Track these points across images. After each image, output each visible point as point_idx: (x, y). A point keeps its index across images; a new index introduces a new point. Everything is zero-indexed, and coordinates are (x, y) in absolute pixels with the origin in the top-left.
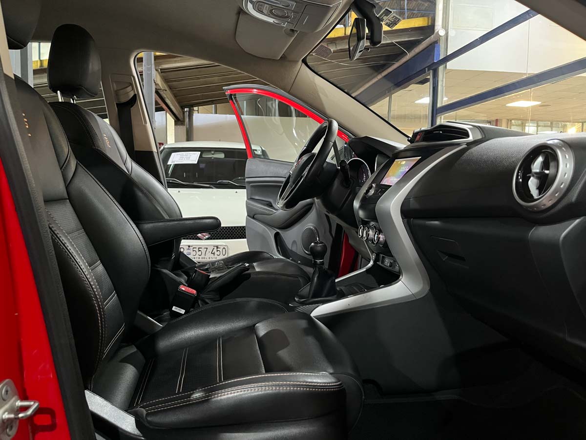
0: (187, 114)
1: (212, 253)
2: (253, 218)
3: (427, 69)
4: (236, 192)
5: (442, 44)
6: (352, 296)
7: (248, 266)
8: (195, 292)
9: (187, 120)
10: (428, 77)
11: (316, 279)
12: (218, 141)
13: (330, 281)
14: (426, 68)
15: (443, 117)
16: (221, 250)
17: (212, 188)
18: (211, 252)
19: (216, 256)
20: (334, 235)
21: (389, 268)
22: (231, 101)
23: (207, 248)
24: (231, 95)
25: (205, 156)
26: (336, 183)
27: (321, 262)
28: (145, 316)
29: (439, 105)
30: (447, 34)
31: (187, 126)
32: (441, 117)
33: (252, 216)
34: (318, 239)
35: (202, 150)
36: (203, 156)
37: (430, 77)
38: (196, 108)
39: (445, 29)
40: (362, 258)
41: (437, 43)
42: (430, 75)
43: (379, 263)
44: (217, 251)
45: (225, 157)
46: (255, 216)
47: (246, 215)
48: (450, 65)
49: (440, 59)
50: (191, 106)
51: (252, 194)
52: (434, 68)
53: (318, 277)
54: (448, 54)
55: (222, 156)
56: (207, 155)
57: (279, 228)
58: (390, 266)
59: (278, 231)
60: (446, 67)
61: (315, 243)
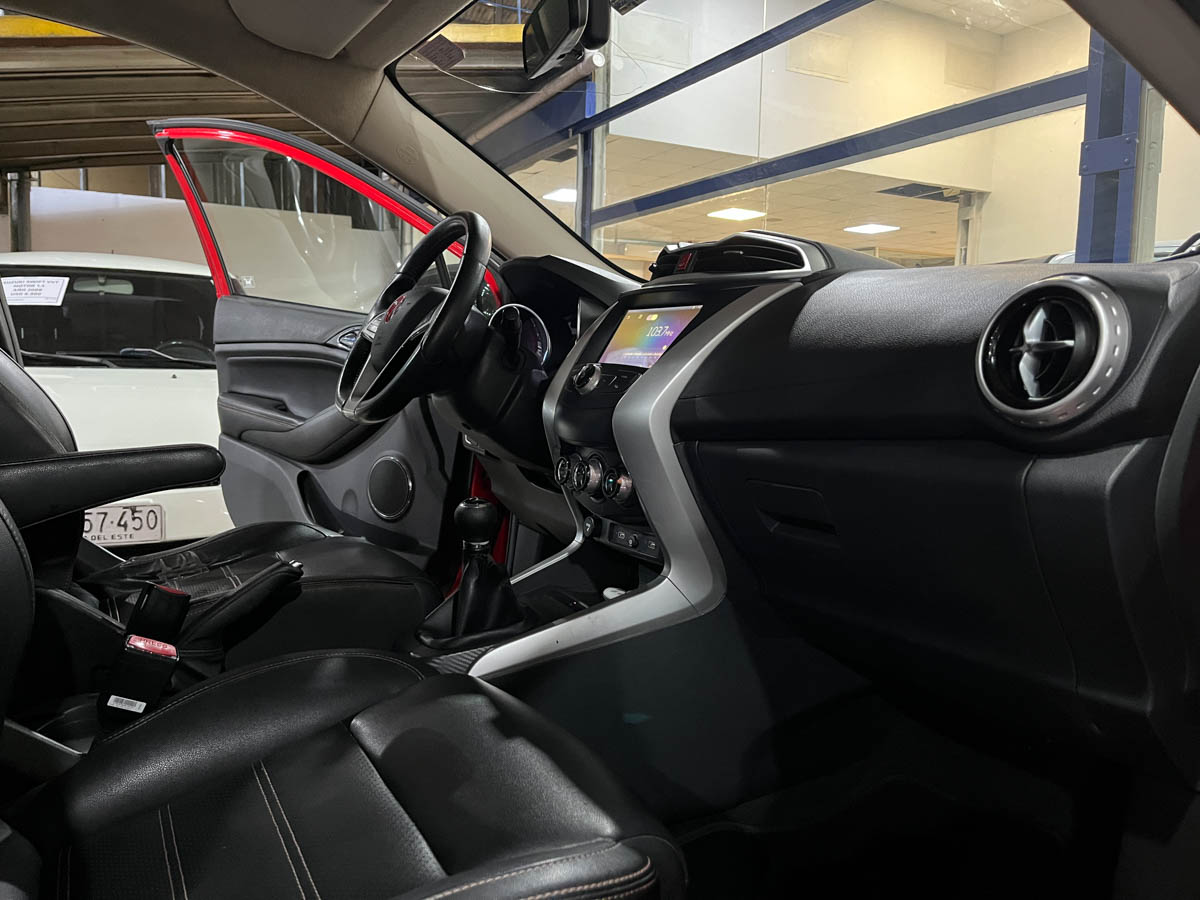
0: (13, 187)
1: (119, 525)
2: (239, 438)
3: (571, 130)
4: (174, 377)
5: (599, 82)
6: (561, 620)
7: (300, 567)
8: (171, 649)
9: (13, 201)
10: (574, 147)
11: (472, 587)
12: (107, 253)
13: (500, 588)
14: (568, 128)
15: (603, 229)
16: (143, 516)
17: (108, 367)
18: (116, 522)
19: (130, 530)
20: (449, 475)
21: (633, 550)
22: (170, 155)
23: (106, 514)
24: (170, 142)
25: (80, 287)
26: (487, 361)
27: (483, 546)
28: (26, 731)
29: (596, 206)
30: (608, 63)
31: (15, 217)
32: (599, 232)
33: (236, 435)
34: (410, 484)
35: (74, 274)
36: (76, 289)
37: (578, 147)
38: (35, 174)
39: (604, 54)
40: (518, 523)
41: (590, 80)
42: (577, 143)
43: (604, 540)
44: (134, 519)
45: (135, 293)
46: (244, 434)
47: (220, 432)
48: (616, 125)
49: (597, 112)
50: (24, 169)
51: (233, 382)
52: (584, 129)
53: (477, 583)
54: (611, 106)
55: (126, 289)
56: (90, 285)
57: (310, 462)
58: (634, 546)
59: (306, 468)
60: (607, 129)
61: (468, 502)
